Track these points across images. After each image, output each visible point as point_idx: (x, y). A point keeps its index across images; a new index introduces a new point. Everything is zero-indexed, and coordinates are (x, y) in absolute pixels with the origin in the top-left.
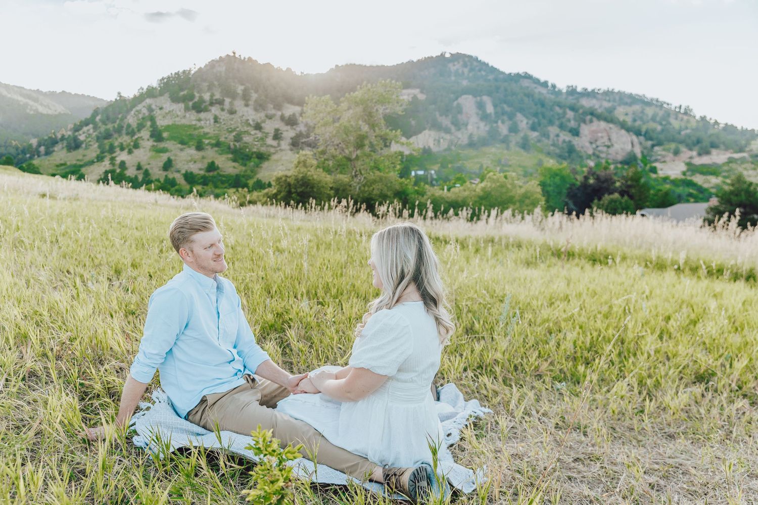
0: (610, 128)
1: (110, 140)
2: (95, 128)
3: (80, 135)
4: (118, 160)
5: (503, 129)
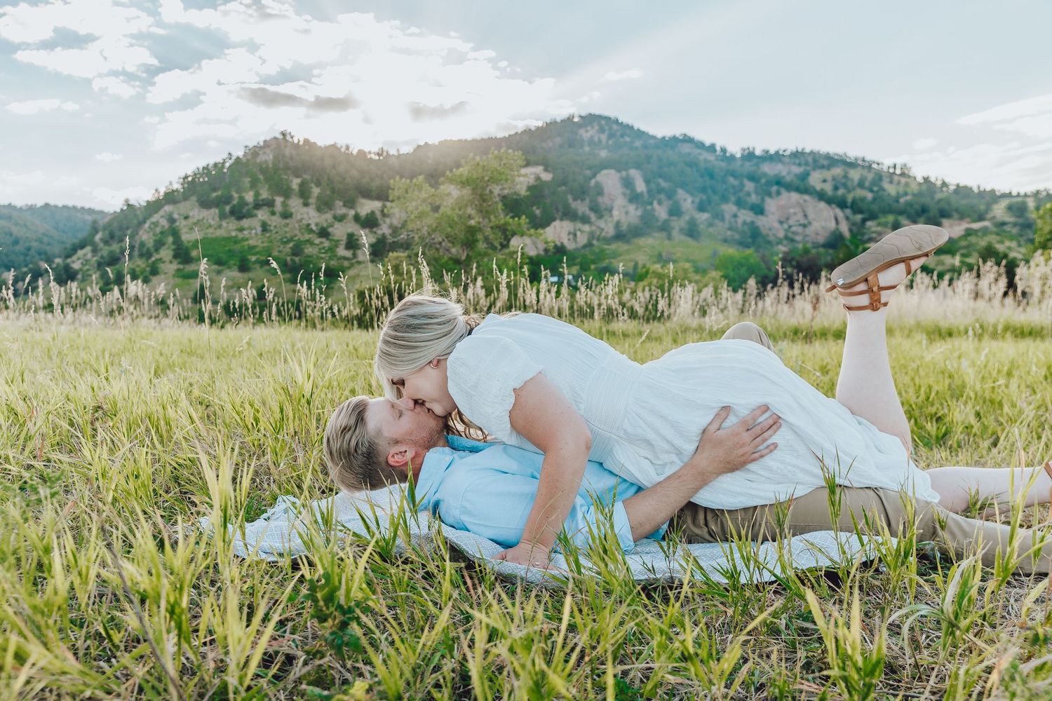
0: (805, 201)
2: (95, 251)
3: (73, 262)
5: (661, 212)
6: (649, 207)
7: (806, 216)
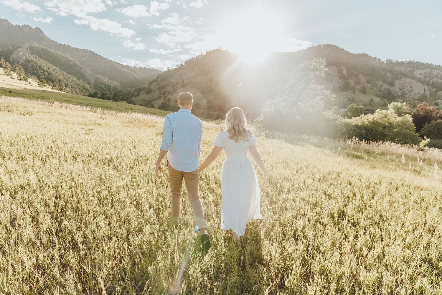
0: (412, 82)
1: (164, 89)
2: (158, 84)
3: (151, 87)
4: (167, 98)
5: (352, 83)
6: (348, 81)
7: (411, 88)
